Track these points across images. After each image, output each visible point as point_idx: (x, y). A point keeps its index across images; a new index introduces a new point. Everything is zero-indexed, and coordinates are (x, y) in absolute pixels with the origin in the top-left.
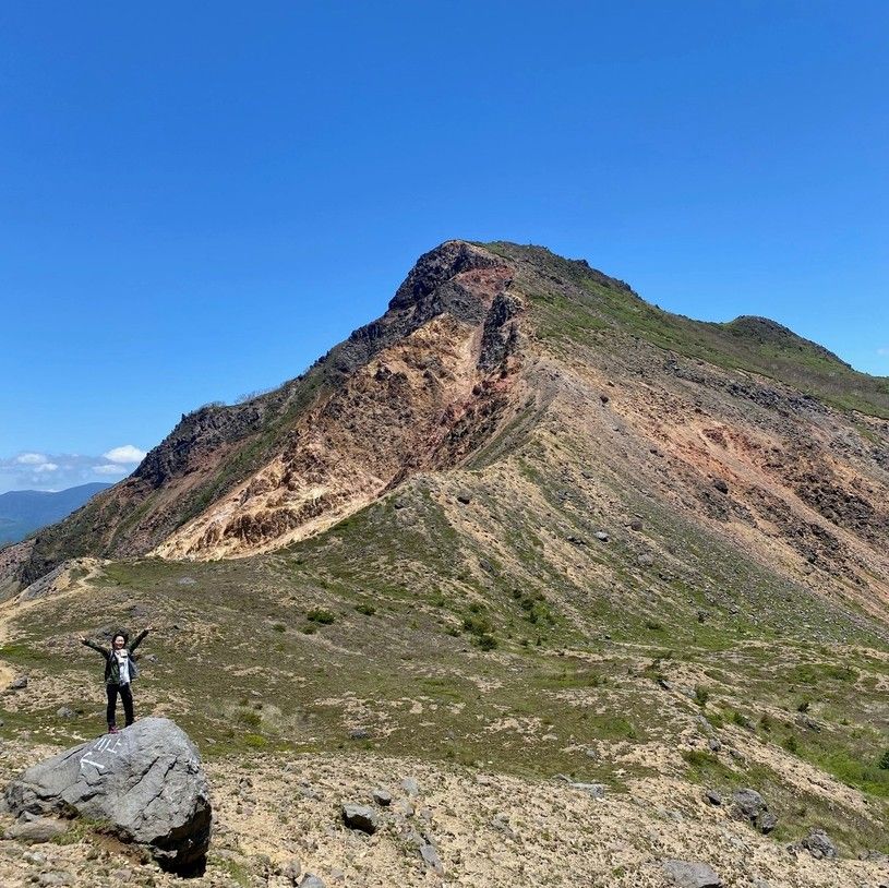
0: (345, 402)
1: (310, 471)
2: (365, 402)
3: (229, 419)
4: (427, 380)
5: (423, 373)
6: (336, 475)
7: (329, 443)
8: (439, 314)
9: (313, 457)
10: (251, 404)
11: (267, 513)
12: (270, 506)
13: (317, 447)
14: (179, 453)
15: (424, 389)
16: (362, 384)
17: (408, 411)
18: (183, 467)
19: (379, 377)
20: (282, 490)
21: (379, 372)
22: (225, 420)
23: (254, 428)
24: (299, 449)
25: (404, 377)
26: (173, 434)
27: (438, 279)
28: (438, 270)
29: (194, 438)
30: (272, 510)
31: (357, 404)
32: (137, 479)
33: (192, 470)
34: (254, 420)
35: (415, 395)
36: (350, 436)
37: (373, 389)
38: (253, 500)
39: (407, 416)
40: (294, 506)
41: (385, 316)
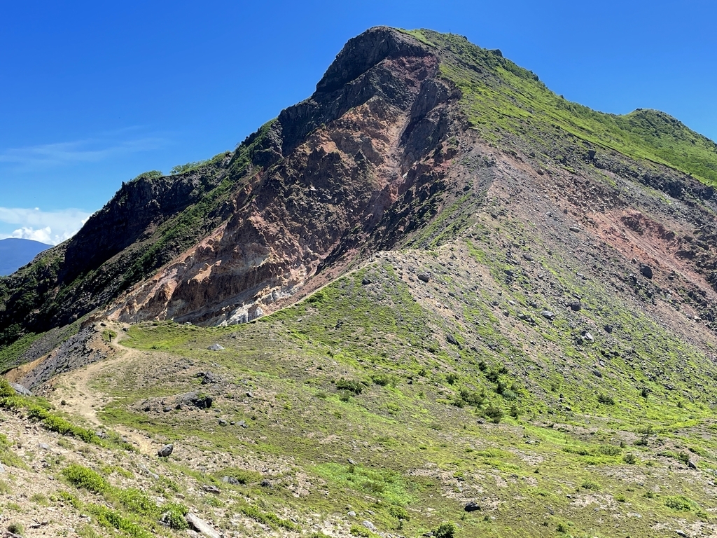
3: (166, 188)
8: (368, 98)
9: (254, 229)
10: (186, 175)
16: (299, 162)
19: (314, 156)
21: (315, 151)
22: (162, 189)
25: (338, 157)
26: (114, 200)
41: (313, 97)
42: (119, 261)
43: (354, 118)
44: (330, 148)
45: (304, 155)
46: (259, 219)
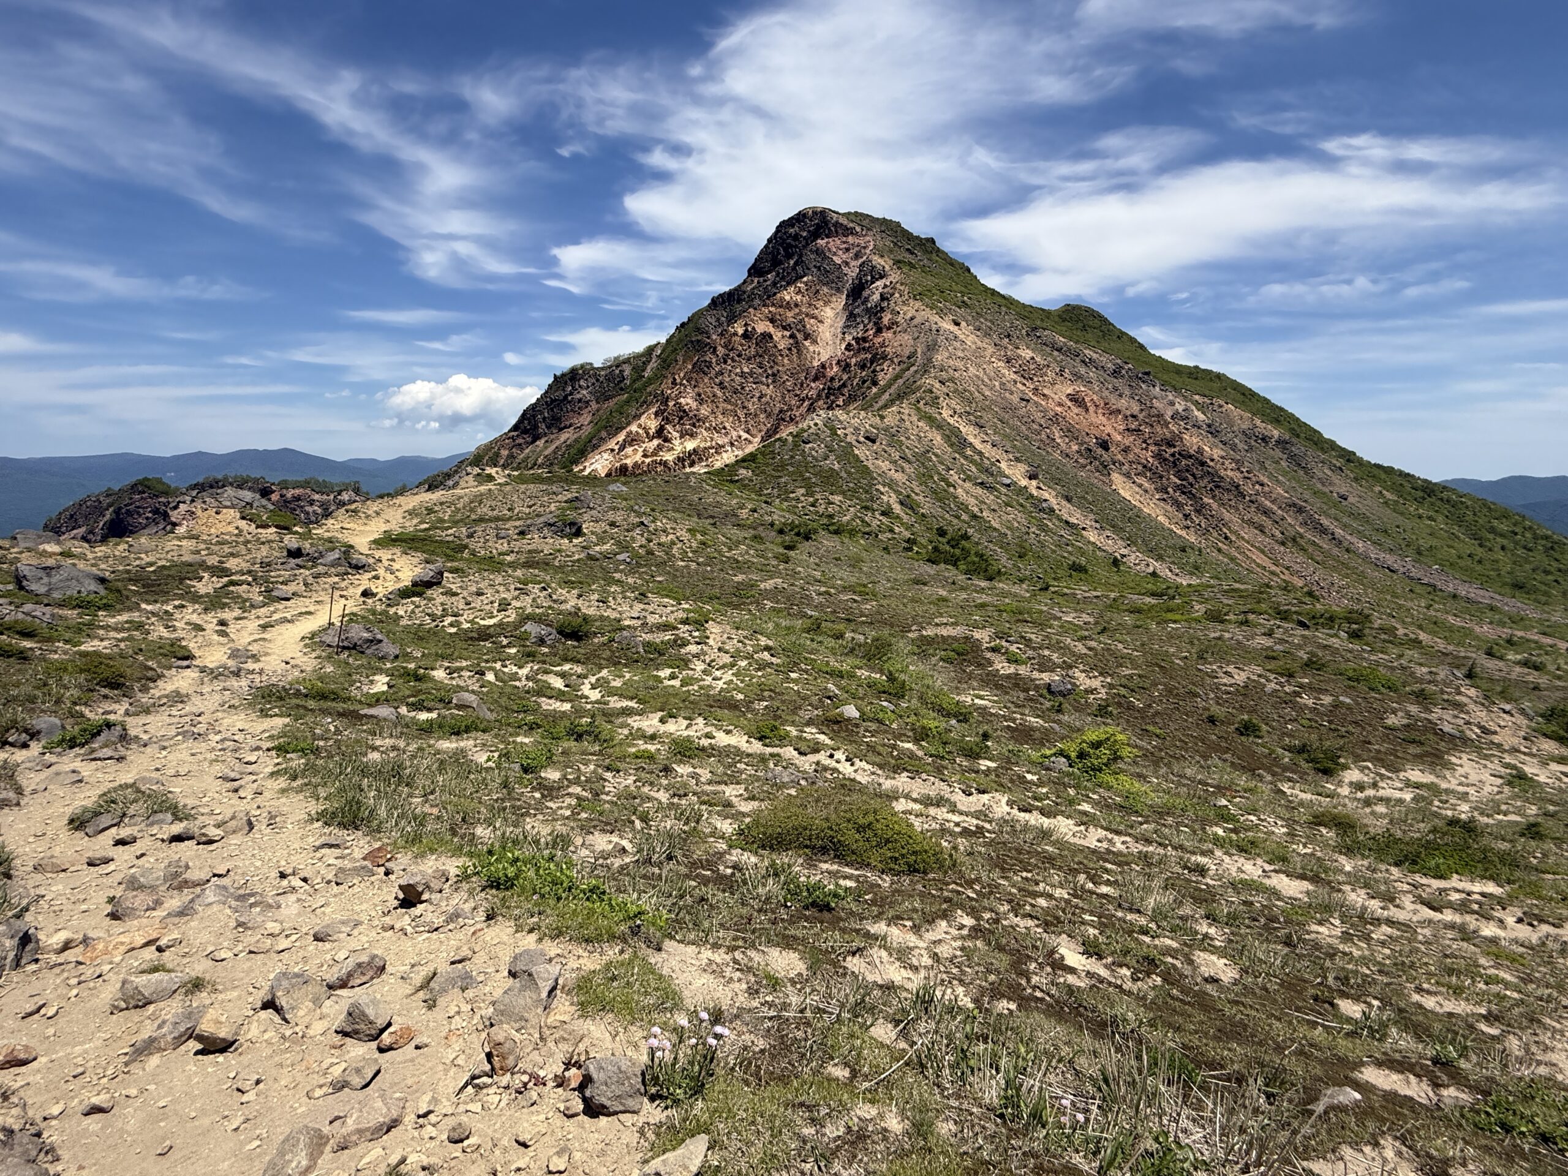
0: (714, 360)
1: (683, 424)
2: (733, 360)
3: (598, 380)
4: (791, 341)
5: (788, 334)
6: (707, 429)
7: (700, 399)
8: (802, 277)
9: (684, 411)
10: (617, 366)
11: (643, 462)
12: (645, 456)
13: (688, 401)
14: (552, 410)
15: (790, 349)
16: (730, 341)
17: (775, 370)
18: (556, 424)
19: (746, 336)
20: (656, 442)
21: (746, 330)
22: (594, 380)
23: (622, 389)
24: (671, 403)
25: (771, 337)
26: (546, 392)
27: (796, 247)
28: (796, 237)
29: (566, 397)
30: (648, 460)
31: (725, 362)
32: (515, 434)
33: (566, 427)
34: (621, 382)
35: (782, 355)
36: (719, 393)
37: (740, 348)
38: (629, 450)
39: (774, 375)
40: (669, 457)
41: (745, 282)
42: (554, 452)
43: (787, 298)
44: (762, 327)
45: (735, 334)
46: (689, 401)
